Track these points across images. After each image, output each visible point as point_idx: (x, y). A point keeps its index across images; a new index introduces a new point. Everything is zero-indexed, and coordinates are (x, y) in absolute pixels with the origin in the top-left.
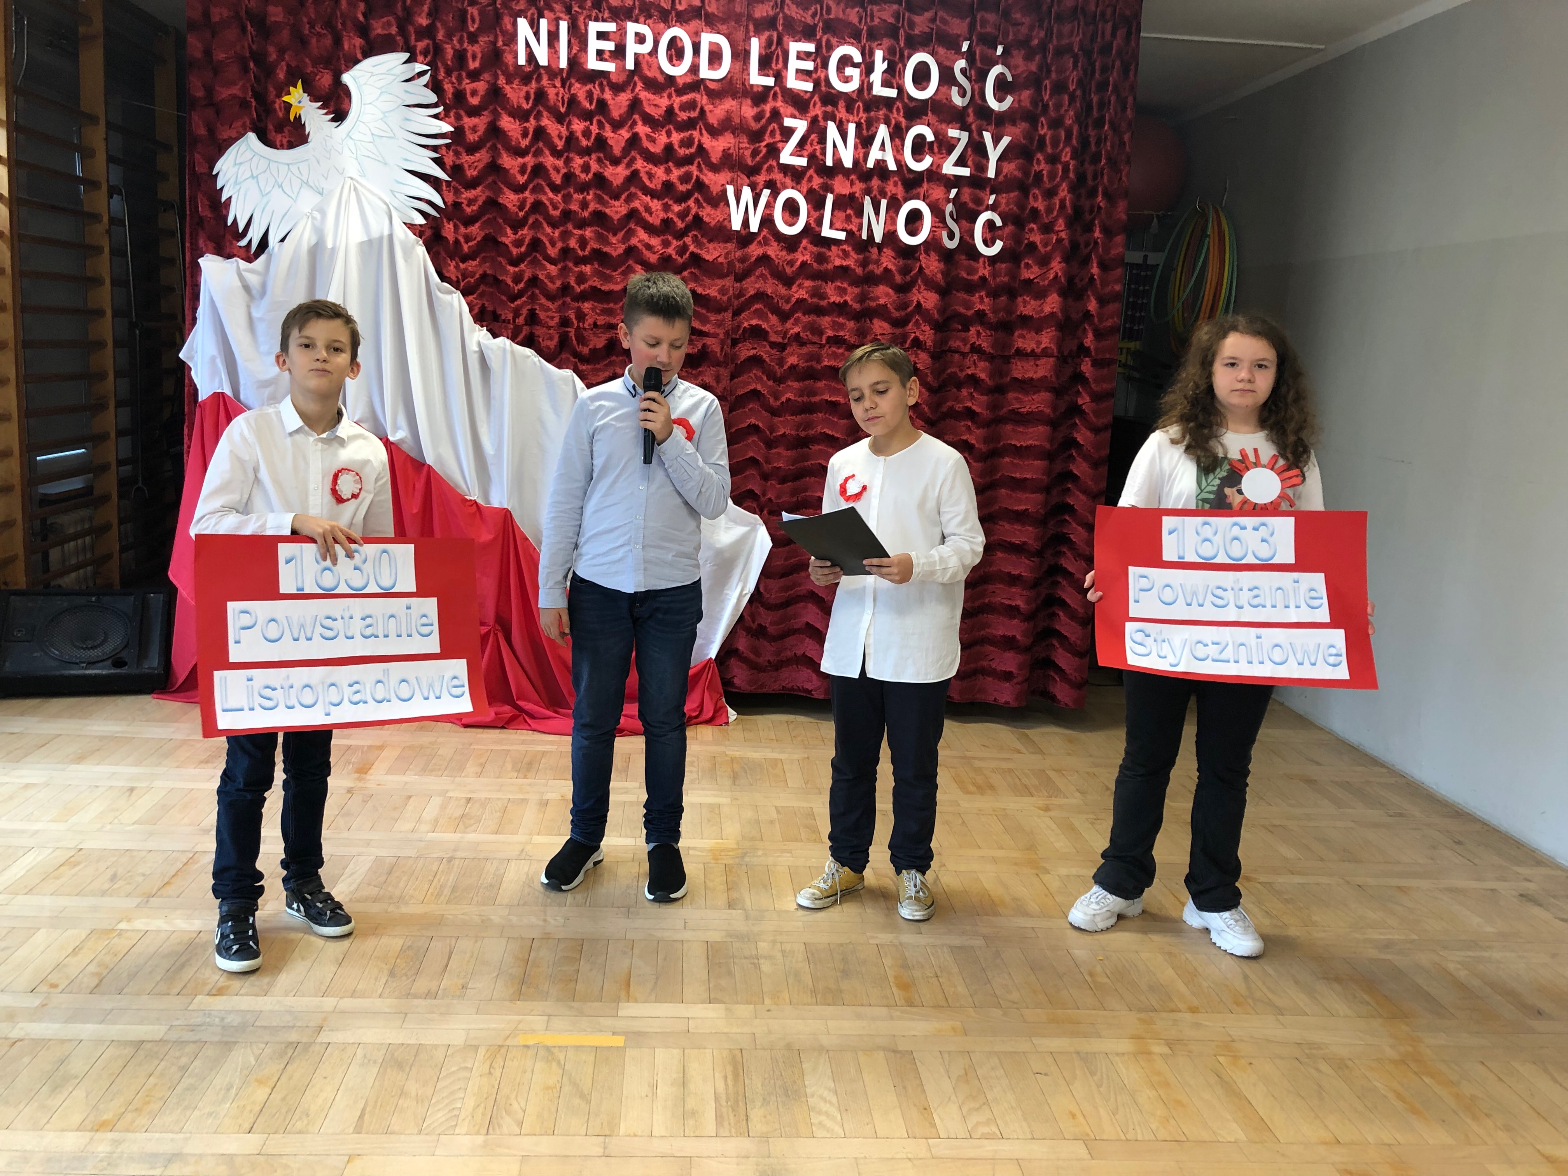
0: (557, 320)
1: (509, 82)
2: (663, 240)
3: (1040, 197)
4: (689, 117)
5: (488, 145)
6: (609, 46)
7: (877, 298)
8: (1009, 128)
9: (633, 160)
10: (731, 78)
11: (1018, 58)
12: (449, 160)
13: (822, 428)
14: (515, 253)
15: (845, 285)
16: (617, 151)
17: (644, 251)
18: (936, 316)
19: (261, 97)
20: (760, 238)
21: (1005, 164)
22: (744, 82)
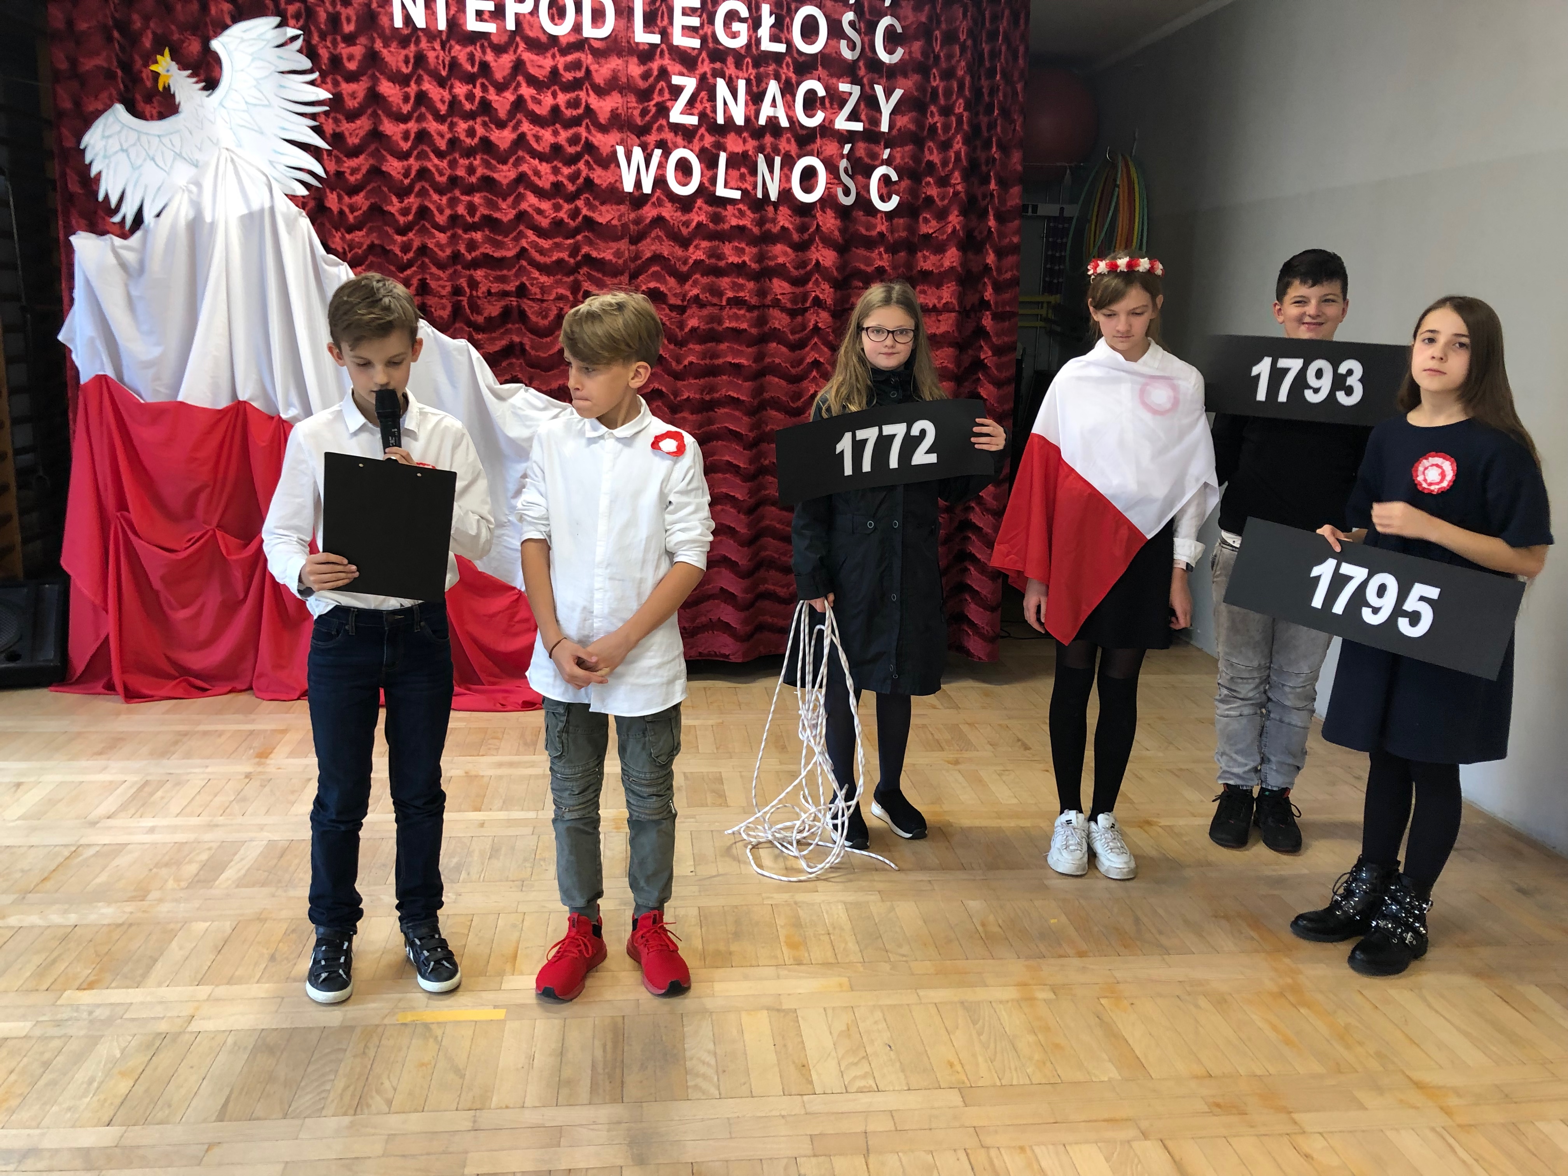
0: (448, 289)
1: (386, 45)
2: (554, 204)
3: (935, 151)
4: (574, 78)
5: (369, 111)
6: (489, 6)
7: (776, 257)
8: (901, 80)
9: (519, 123)
10: (616, 35)
11: (907, 10)
12: (329, 128)
13: (727, 391)
14: (402, 222)
15: (743, 245)
17: (535, 215)
18: (835, 273)
19: (127, 66)
20: (654, 199)
21: (898, 117)
22: (629, 40)
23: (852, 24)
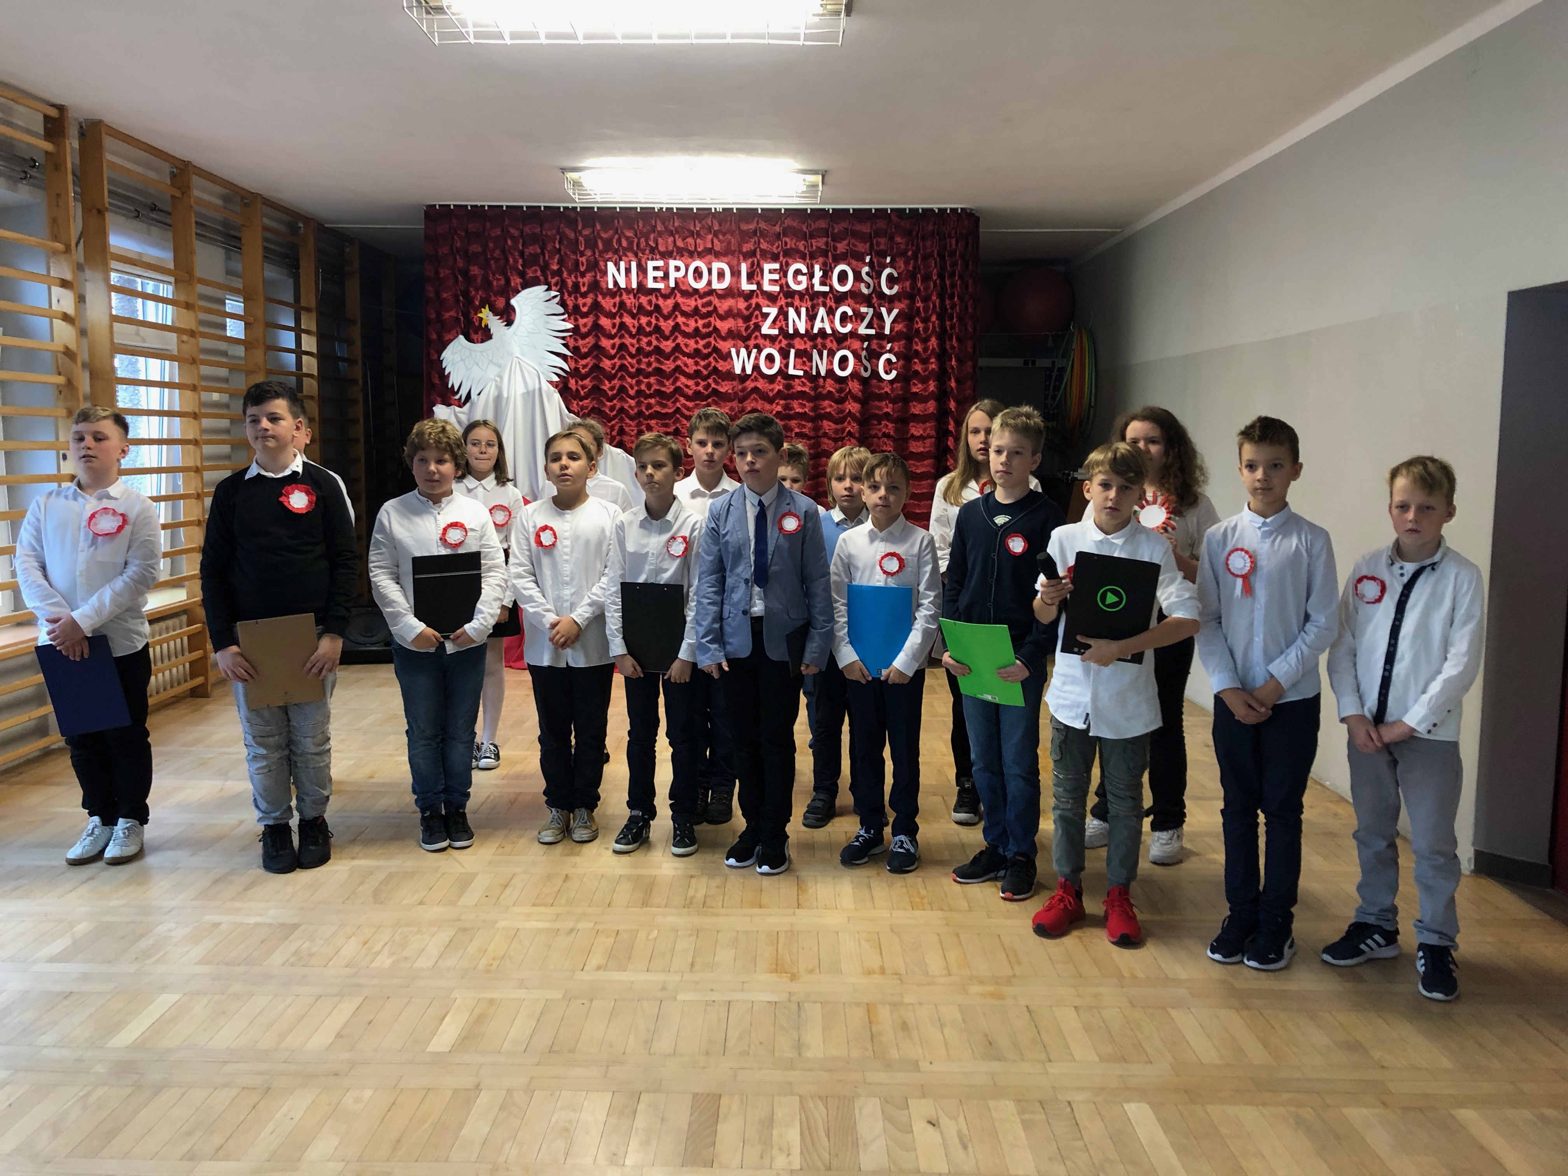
1: (604, 298)
2: (695, 382)
3: (919, 344)
4: (707, 311)
5: (594, 334)
6: (660, 274)
8: (897, 303)
9: (676, 337)
10: (731, 287)
11: (901, 264)
12: (572, 343)
14: (610, 395)
15: (805, 402)
16: (667, 332)
17: (685, 389)
18: (860, 417)
19: (466, 315)
20: (753, 377)
21: (896, 325)
22: (739, 289)
23: (868, 274)
